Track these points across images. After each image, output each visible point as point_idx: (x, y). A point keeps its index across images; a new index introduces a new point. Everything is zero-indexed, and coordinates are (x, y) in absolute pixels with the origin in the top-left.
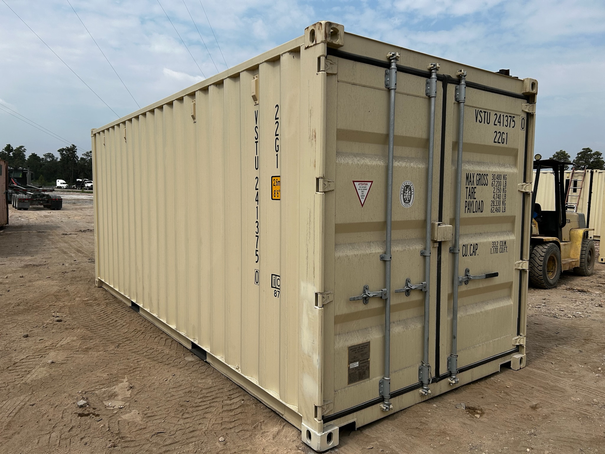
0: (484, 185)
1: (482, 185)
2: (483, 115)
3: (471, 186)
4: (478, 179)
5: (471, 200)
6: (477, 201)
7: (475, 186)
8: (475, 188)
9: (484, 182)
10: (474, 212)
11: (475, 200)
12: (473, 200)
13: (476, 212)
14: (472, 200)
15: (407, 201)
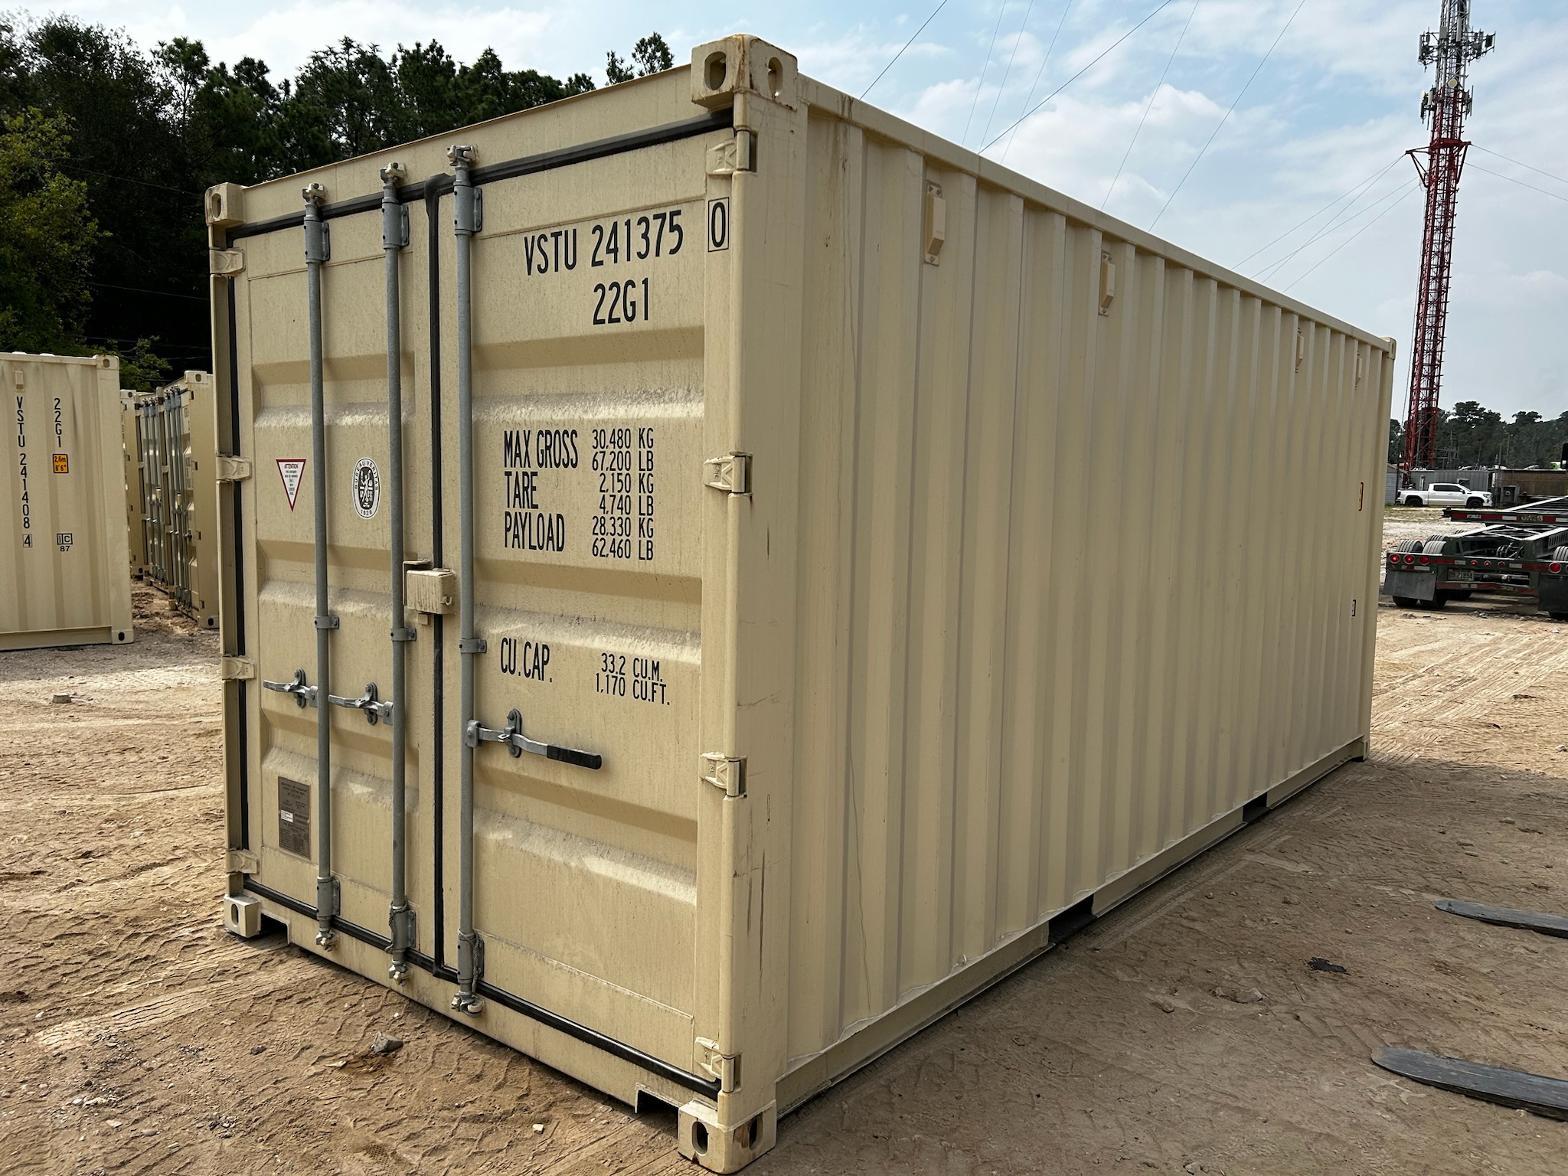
0: (566, 466)
1: (557, 466)
2: (549, 247)
3: (521, 471)
4: (542, 447)
5: (523, 511)
6: (541, 515)
7: (535, 467)
8: (535, 474)
9: (564, 455)
10: (532, 547)
11: (535, 513)
12: (531, 510)
13: (541, 548)
14: (526, 510)
15: (366, 504)
